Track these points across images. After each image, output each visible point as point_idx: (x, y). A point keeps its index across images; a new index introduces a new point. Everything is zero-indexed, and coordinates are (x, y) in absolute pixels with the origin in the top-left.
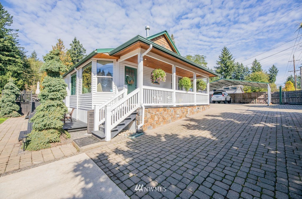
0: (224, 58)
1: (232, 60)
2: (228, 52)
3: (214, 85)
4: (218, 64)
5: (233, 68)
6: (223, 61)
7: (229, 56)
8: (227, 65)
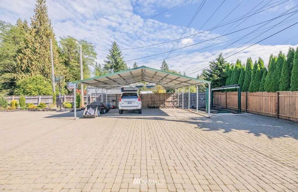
0: (114, 52)
1: (121, 57)
2: (118, 48)
3: (111, 80)
4: (108, 58)
5: (122, 65)
6: (113, 56)
7: (119, 52)
8: (117, 61)
